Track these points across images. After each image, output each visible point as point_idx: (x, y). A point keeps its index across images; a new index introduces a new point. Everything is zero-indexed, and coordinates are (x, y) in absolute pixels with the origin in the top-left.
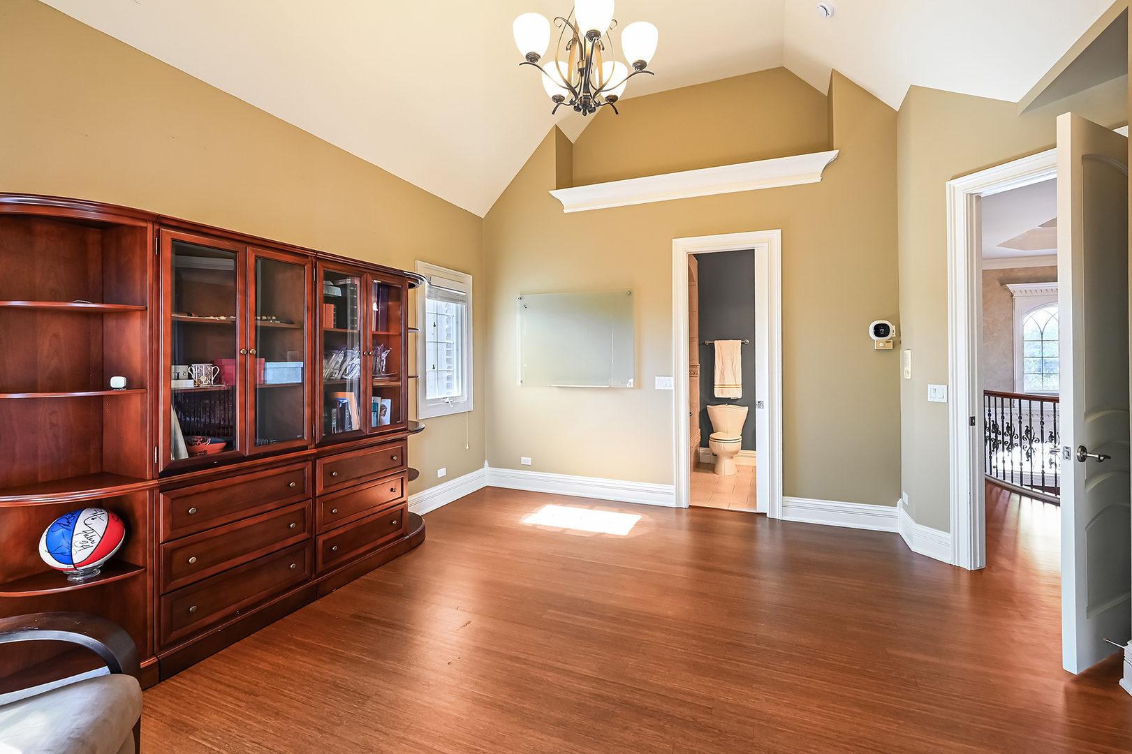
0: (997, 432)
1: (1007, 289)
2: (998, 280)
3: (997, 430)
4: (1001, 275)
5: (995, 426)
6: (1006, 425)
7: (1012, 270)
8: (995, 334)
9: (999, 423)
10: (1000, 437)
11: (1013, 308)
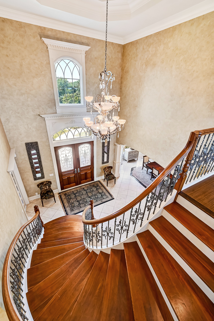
1: (44, 42)
2: (39, 34)
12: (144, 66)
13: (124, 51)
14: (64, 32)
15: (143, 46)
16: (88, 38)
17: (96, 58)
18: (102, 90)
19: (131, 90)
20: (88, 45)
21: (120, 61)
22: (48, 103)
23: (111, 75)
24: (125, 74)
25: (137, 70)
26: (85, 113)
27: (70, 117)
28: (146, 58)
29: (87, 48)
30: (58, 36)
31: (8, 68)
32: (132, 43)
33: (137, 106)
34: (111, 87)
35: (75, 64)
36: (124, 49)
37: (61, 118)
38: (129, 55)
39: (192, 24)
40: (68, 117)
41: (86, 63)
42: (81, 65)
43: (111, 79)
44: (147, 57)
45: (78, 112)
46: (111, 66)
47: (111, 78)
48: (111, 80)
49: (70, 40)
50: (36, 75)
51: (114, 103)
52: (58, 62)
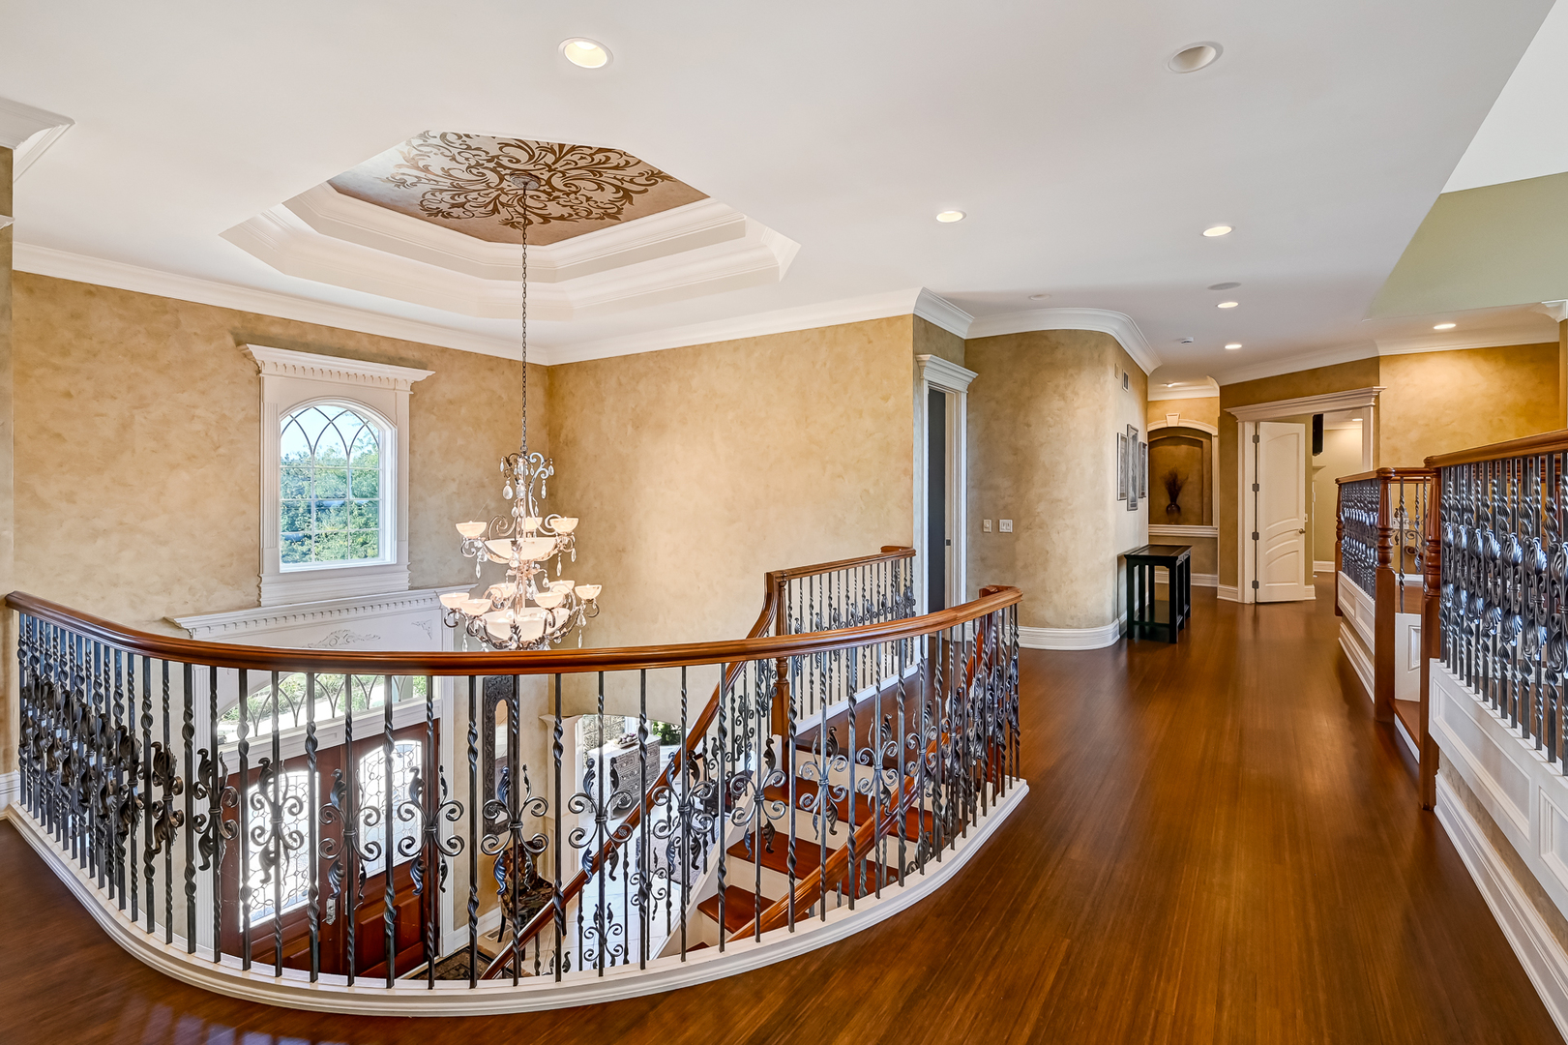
0: (170, 788)
1: (248, 356)
2: (232, 334)
3: (171, 778)
4: (237, 323)
5: (164, 759)
6: (197, 760)
7: (259, 317)
8: (222, 450)
9: (177, 749)
10: (178, 803)
11: (260, 397)
12: (630, 428)
13: (552, 384)
14: (332, 329)
15: (618, 378)
16: (422, 346)
17: (451, 402)
18: (513, 502)
19: (595, 498)
20: (420, 365)
21: (542, 410)
22: (223, 566)
23: (542, 461)
24: (565, 448)
25: (608, 439)
26: (403, 596)
27: (327, 617)
28: (633, 410)
29: (421, 375)
30: (311, 337)
31: (58, 435)
32: (580, 367)
33: (623, 550)
34: (544, 493)
35: (365, 420)
36: (553, 377)
37: (282, 623)
38: (574, 395)
39: (736, 350)
40: (319, 618)
41: (411, 416)
42: (394, 422)
43: (543, 472)
44: (636, 406)
45: (369, 592)
46: (511, 424)
47: (541, 469)
48: (542, 476)
49: (356, 351)
50: (189, 459)
51: (559, 535)
52: (294, 415)
